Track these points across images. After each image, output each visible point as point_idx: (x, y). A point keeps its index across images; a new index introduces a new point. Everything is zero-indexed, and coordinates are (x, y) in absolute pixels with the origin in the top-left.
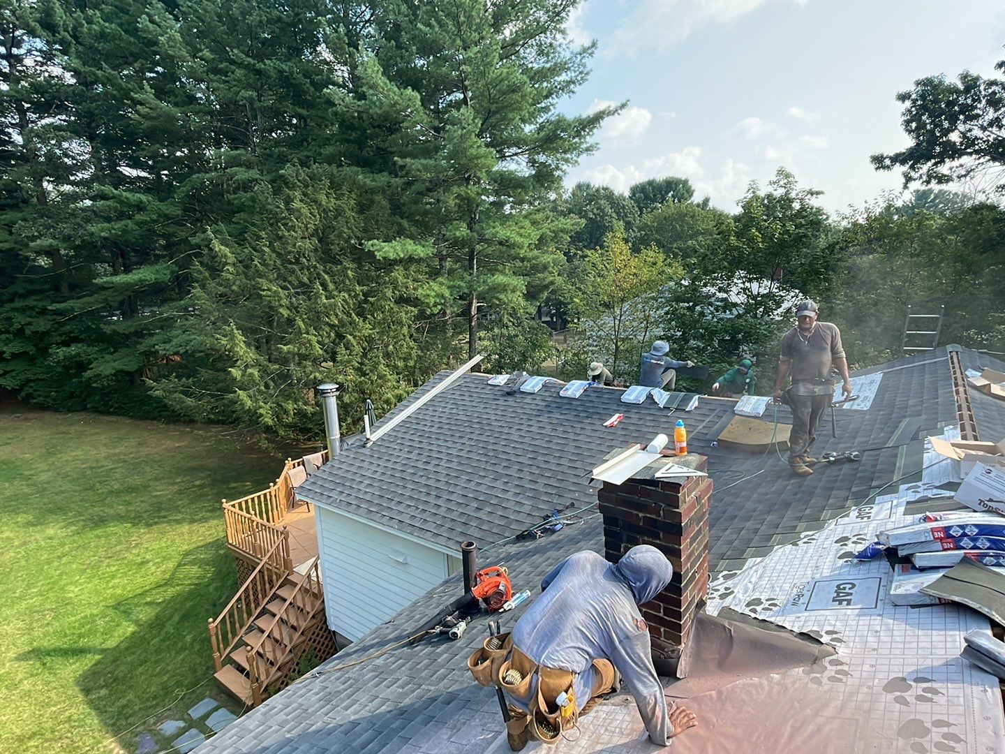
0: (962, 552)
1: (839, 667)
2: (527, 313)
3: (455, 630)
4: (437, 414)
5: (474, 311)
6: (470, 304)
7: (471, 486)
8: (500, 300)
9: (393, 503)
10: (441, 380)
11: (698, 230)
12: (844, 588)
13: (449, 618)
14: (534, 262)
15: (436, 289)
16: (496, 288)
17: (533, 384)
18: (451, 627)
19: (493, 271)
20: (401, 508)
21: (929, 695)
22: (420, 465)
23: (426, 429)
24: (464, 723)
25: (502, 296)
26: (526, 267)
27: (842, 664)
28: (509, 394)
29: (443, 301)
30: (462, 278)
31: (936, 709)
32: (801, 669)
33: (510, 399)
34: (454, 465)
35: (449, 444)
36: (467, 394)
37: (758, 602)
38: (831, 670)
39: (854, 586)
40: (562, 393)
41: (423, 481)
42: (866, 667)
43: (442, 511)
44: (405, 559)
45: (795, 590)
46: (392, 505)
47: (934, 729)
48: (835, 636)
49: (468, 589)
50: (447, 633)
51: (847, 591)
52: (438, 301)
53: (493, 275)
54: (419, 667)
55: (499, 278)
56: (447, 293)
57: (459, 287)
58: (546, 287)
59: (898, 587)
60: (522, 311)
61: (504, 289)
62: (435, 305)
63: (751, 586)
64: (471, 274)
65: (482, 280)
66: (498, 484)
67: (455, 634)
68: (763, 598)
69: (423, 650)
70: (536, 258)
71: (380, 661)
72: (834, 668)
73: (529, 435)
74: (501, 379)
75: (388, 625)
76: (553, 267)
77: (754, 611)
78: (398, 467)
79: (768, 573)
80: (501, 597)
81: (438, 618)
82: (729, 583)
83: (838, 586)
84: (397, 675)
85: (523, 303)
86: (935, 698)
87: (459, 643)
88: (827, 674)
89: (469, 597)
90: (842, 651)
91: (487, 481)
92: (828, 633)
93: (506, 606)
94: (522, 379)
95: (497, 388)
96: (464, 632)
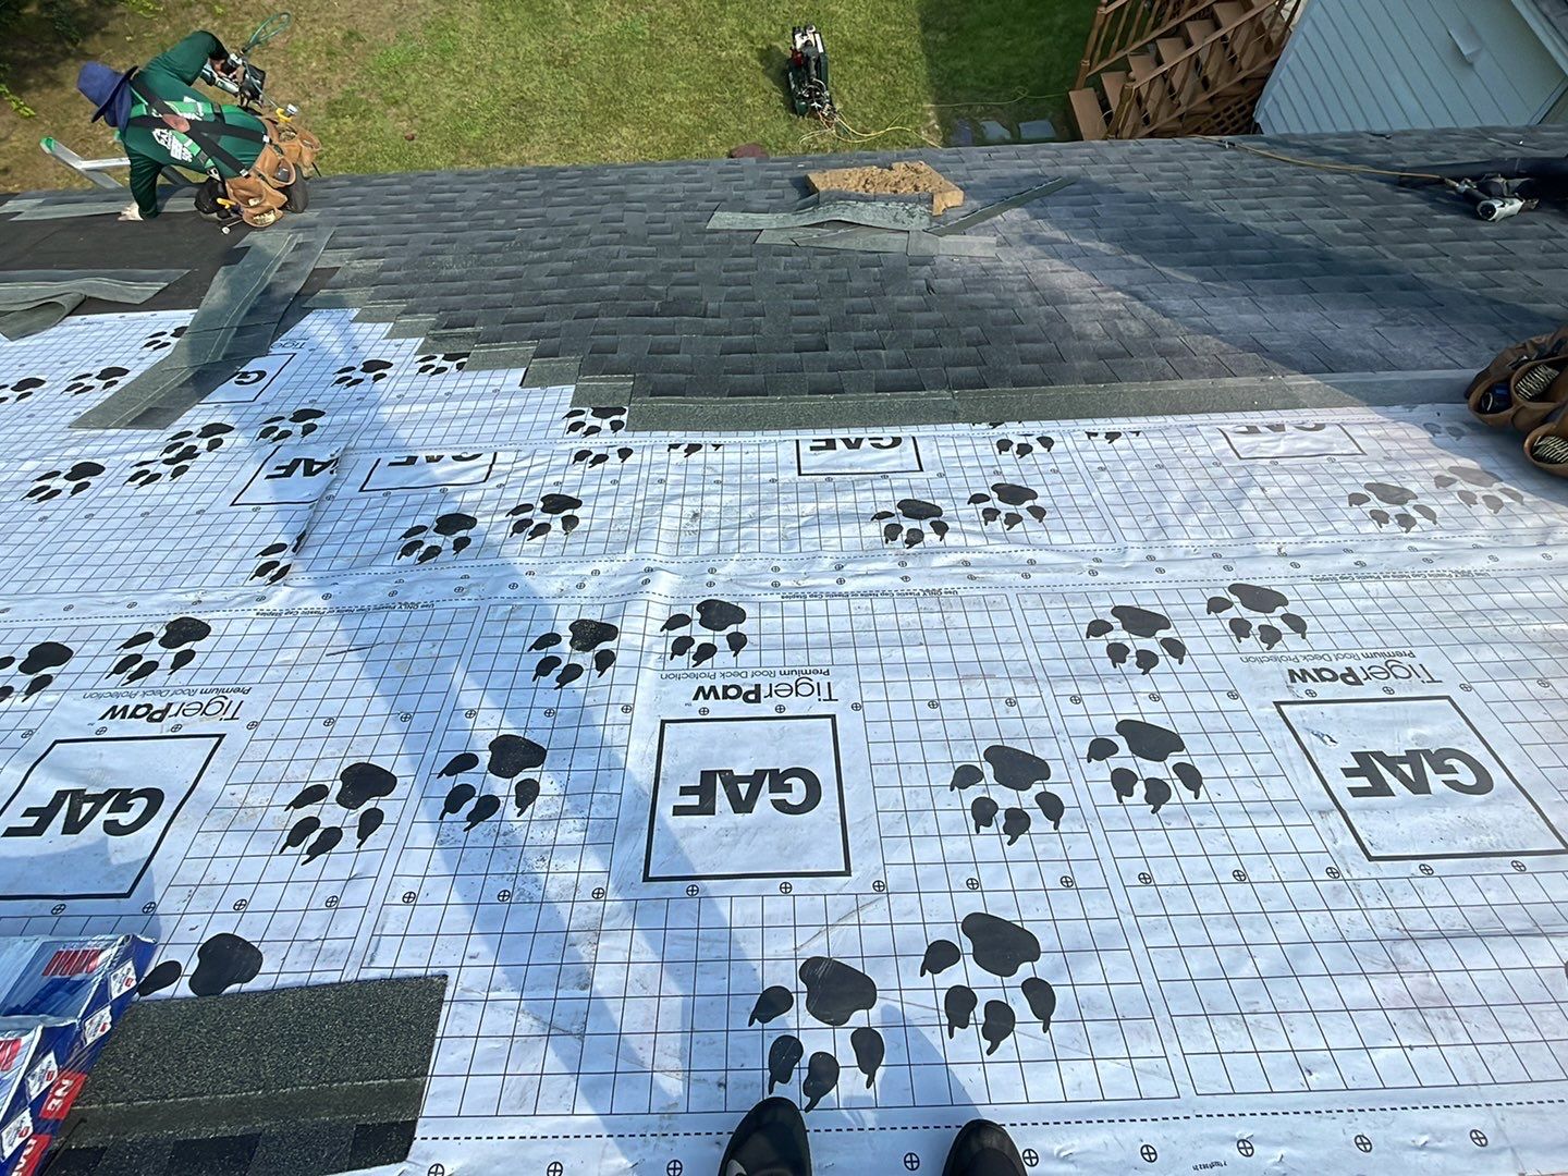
13: (1497, 181)
44: (1476, 54)
50: (1478, 200)
67: (1491, 209)
96: (1509, 217)
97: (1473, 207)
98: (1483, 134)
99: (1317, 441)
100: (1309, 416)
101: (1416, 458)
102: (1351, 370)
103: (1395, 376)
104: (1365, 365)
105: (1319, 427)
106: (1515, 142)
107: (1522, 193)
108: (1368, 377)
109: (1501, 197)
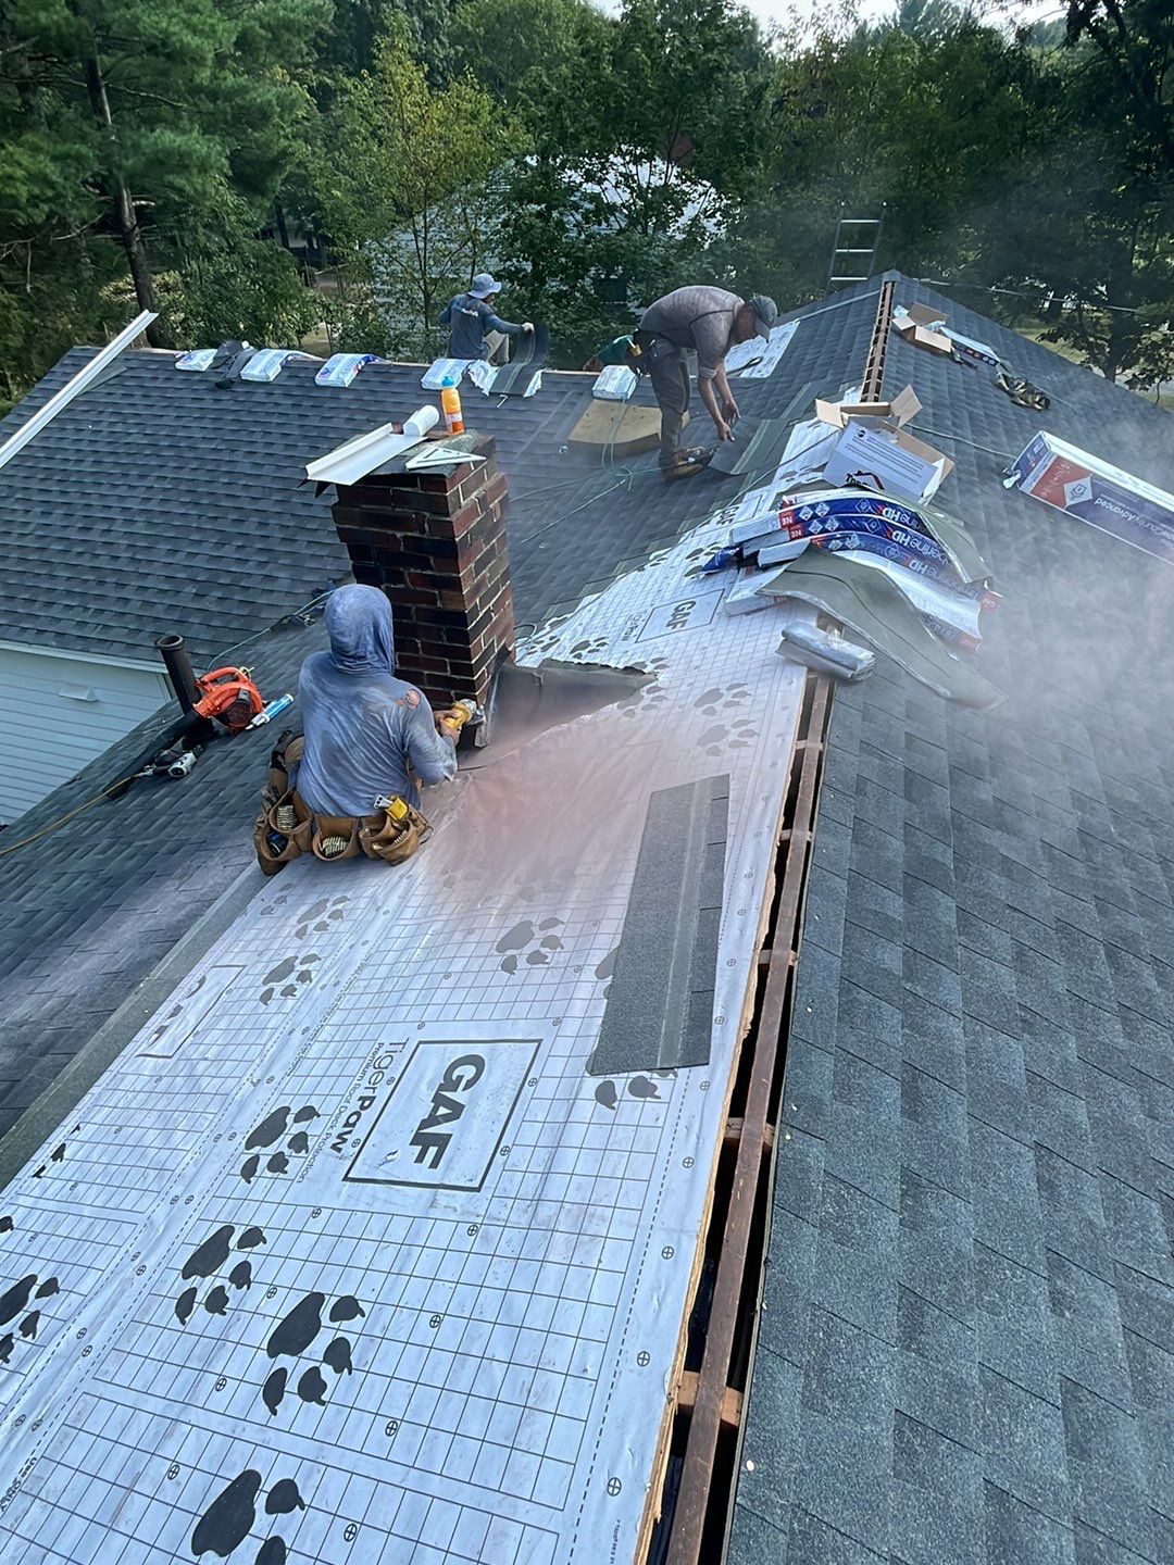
0: (809, 538)
1: (656, 694)
2: (248, 224)
3: (178, 765)
4: (86, 436)
5: (129, 219)
6: (119, 200)
7: (179, 558)
8: (180, 191)
9: (37, 606)
10: (79, 367)
11: (559, 51)
12: (683, 609)
13: (166, 752)
14: (238, 100)
15: (25, 161)
16: (164, 162)
17: (264, 364)
18: (171, 763)
19: (151, 122)
20: (55, 612)
21: (737, 700)
22: (73, 535)
23: (69, 467)
24: (198, 867)
25: (180, 182)
26: (225, 113)
27: (660, 689)
28: (220, 386)
29: (50, 193)
30: (83, 139)
31: (741, 710)
32: (616, 704)
33: (226, 396)
34: (140, 528)
35: (121, 491)
36: (138, 392)
37: (586, 644)
38: (647, 698)
39: (694, 603)
40: (319, 380)
41: (85, 561)
42: (684, 688)
43: (134, 608)
44: (92, 694)
45: (629, 622)
46: (36, 609)
47: (733, 730)
48: (660, 663)
49: (187, 706)
50: (165, 772)
51: (685, 611)
52: (37, 191)
53: (153, 131)
54: (127, 822)
55: (167, 138)
56: (52, 170)
57: (79, 158)
58: (275, 164)
59: (737, 592)
60: (233, 218)
61: (181, 162)
62: (34, 200)
63: (580, 629)
64: (101, 126)
65: (129, 143)
66: (227, 551)
67: (177, 770)
68: (591, 640)
69: (132, 803)
70: (243, 90)
71: (65, 831)
72: (651, 696)
73: (271, 460)
74: (202, 359)
75: (72, 785)
76: (281, 117)
77: (579, 656)
78: (29, 542)
79: (603, 610)
80: (247, 709)
81: (148, 755)
82: (555, 632)
83: (676, 609)
84: (92, 841)
85: (231, 199)
86: (742, 700)
87: (187, 782)
88: (642, 704)
89: (191, 718)
90: (663, 677)
91: (205, 549)
92: (653, 662)
93: (257, 721)
94: (242, 356)
95: (197, 377)
96: (193, 766)
97: (167, 777)
98: (137, 734)
99: (209, 991)
100: (190, 982)
101: (275, 937)
102: (189, 928)
103: (217, 905)
104: (193, 917)
105: (202, 982)
106: (160, 724)
107: (187, 748)
108: (201, 922)
109: (176, 760)
